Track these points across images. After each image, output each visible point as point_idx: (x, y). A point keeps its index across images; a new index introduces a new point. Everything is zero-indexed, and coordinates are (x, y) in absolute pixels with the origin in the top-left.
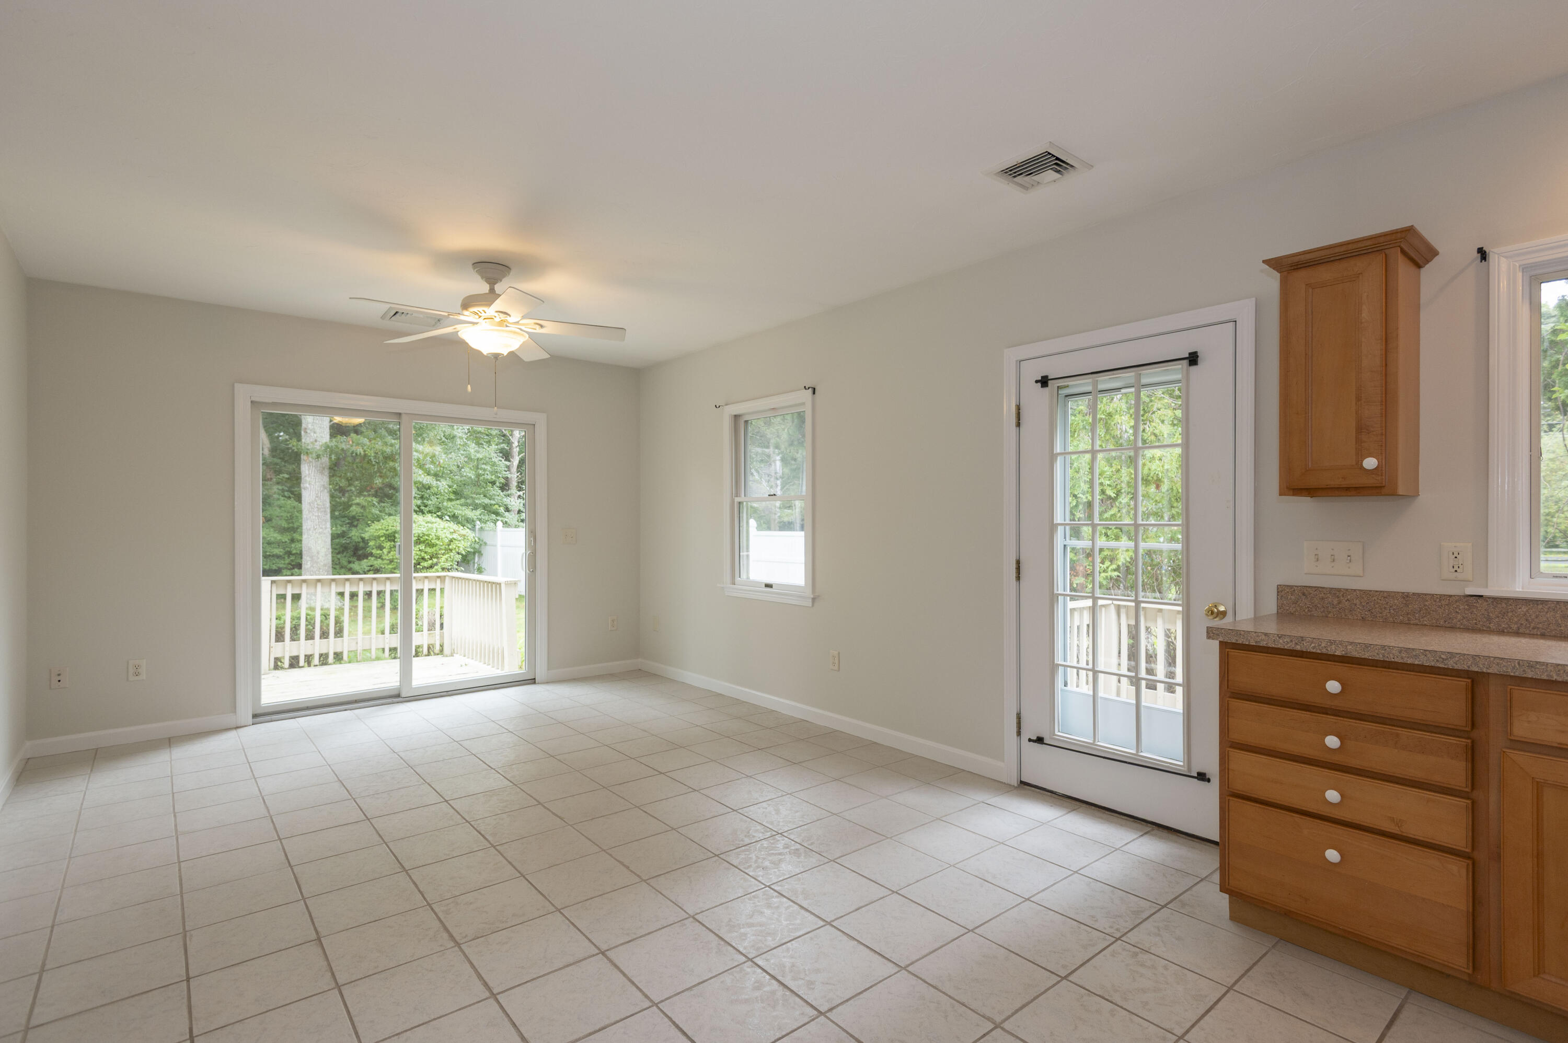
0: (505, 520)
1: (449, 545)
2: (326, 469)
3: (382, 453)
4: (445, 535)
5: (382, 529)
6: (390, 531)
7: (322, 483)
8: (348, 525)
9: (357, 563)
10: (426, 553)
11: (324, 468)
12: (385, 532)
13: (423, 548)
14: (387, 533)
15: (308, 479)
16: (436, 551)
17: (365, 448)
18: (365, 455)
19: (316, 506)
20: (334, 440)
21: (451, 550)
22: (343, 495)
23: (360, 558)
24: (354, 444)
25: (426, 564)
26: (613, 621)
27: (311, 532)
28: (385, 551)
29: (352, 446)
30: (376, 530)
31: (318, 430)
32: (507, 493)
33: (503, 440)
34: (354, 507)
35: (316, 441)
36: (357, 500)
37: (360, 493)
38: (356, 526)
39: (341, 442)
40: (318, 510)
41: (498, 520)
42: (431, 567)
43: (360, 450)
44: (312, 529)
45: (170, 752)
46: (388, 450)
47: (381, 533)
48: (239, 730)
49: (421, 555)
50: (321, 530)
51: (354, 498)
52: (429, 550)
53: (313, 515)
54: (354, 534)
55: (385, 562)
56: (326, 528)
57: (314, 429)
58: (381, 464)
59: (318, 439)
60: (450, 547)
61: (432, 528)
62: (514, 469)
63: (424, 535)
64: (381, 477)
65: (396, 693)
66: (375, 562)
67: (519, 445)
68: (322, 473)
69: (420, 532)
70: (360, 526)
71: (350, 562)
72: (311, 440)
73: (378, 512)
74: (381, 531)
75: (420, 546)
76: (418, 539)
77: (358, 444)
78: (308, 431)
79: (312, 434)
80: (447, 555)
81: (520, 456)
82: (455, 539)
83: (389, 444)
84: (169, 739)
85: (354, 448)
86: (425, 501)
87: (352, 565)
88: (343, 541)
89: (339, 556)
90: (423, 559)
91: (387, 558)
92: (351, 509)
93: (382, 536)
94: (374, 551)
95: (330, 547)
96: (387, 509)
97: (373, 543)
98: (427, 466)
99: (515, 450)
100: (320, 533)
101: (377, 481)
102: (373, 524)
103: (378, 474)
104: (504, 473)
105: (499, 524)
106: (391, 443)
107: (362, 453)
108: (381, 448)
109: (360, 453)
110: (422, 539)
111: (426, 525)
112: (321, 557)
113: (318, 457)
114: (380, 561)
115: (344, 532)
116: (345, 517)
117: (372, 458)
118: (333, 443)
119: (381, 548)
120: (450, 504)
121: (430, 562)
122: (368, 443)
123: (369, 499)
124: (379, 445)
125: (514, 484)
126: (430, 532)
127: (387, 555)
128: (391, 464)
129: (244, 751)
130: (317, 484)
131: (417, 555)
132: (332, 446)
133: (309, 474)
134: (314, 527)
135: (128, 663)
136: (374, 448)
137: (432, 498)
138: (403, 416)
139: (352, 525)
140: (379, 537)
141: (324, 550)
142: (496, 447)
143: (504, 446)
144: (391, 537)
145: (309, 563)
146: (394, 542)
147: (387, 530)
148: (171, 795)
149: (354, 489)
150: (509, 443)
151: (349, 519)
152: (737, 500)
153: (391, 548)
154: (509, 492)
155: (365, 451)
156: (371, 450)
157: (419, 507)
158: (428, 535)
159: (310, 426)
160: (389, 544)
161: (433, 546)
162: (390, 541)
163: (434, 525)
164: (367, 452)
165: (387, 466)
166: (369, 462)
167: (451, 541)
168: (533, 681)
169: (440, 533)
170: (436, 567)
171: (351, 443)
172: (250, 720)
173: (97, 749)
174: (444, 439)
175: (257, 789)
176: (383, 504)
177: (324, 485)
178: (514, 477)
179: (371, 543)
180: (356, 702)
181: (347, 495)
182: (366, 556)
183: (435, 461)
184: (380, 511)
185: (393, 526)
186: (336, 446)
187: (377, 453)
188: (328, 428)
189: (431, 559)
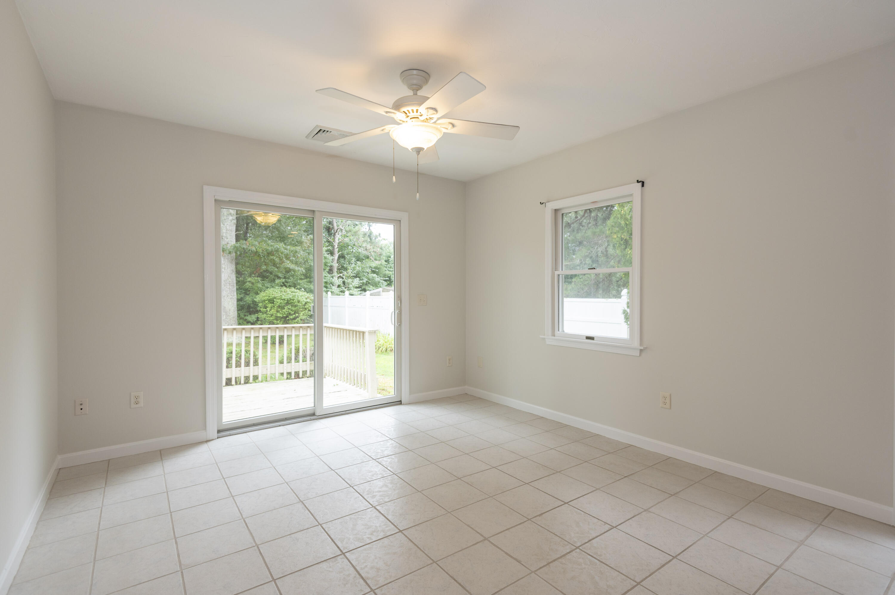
0: (333, 290)
1: (305, 306)
2: (233, 260)
3: (266, 251)
4: (303, 300)
5: (266, 296)
6: (271, 297)
7: (232, 269)
8: (244, 294)
9: (249, 316)
10: (292, 310)
11: (232, 260)
12: (268, 298)
13: (290, 307)
14: (269, 298)
15: (223, 266)
16: (297, 309)
17: (257, 247)
18: (257, 252)
19: (228, 282)
20: (239, 243)
21: (306, 309)
22: (241, 276)
23: (251, 313)
24: (250, 245)
25: (291, 317)
26: (449, 360)
27: (225, 298)
28: (268, 309)
29: (249, 246)
30: (263, 296)
31: (229, 237)
32: (332, 275)
33: (329, 244)
34: (248, 283)
35: (228, 243)
36: (249, 279)
37: (250, 276)
38: (248, 295)
39: (243, 244)
40: (229, 285)
41: (329, 291)
42: (294, 319)
43: (254, 249)
44: (226, 296)
45: (162, 463)
46: (270, 249)
47: (266, 298)
48: (210, 443)
49: (289, 312)
50: (231, 297)
51: (247, 278)
52: (293, 309)
53: (227, 287)
54: (248, 299)
55: (269, 315)
56: (234, 295)
57: (227, 236)
58: (266, 257)
59: (229, 243)
60: (306, 307)
61: (295, 295)
62: (336, 261)
63: (291, 299)
64: (265, 265)
65: (312, 412)
66: (263, 316)
67: (338, 247)
68: (231, 263)
69: (288, 298)
70: (251, 294)
71: (245, 316)
72: (225, 243)
73: (261, 286)
74: (266, 297)
75: (288, 306)
76: (288, 302)
77: (253, 245)
78: (224, 238)
79: (226, 239)
80: (304, 312)
81: (339, 254)
82: (308, 302)
83: (270, 245)
84: (160, 451)
85: (250, 248)
86: (287, 280)
87: (246, 317)
88: (241, 303)
89: (239, 312)
90: (290, 314)
91: (269, 313)
92: (246, 284)
93: (266, 300)
94: (261, 309)
95: (236, 307)
96: (266, 285)
97: (261, 305)
98: (291, 259)
99: (336, 250)
100: (231, 298)
101: (264, 268)
102: (261, 293)
103: (264, 263)
104: (331, 263)
105: (329, 293)
106: (271, 245)
107: (255, 250)
108: (265, 247)
109: (254, 251)
110: (289, 302)
111: (292, 294)
112: (231, 313)
113: (230, 253)
114: (265, 315)
115: (242, 298)
116: (242, 289)
117: (261, 253)
118: (238, 245)
119: (266, 307)
120: (301, 282)
121: (294, 316)
122: (258, 245)
123: (256, 278)
124: (264, 246)
125: (335, 270)
126: (294, 298)
127: (269, 311)
128: (272, 257)
129: (217, 465)
130: (229, 269)
131: (287, 311)
132: (238, 246)
133: (224, 263)
134: (227, 295)
135: (130, 394)
136: (262, 247)
137: (291, 278)
138: (317, 213)
139: (246, 294)
140: (265, 301)
141: (233, 308)
142: (326, 248)
143: (330, 248)
144: (271, 301)
145: (224, 316)
146: (273, 303)
147: (269, 297)
148: (169, 514)
149: (247, 273)
150: (333, 246)
151: (244, 290)
152: (557, 273)
153: (271, 307)
154: (333, 275)
155: (256, 249)
156: (260, 248)
157: (283, 283)
158: (293, 300)
159: (224, 235)
160: (270, 305)
161: (296, 306)
162: (271, 303)
163: (297, 294)
164: (258, 250)
165: (269, 258)
166: (259, 255)
167: (306, 303)
168: (400, 403)
169: (300, 298)
170: (297, 319)
171: (248, 245)
172: (216, 435)
173: (109, 460)
174: (297, 243)
175: (237, 509)
176: (263, 282)
177: (232, 270)
178: (336, 265)
179: (260, 305)
180: (286, 419)
181: (243, 276)
182: (257, 312)
183: (295, 255)
184: (262, 286)
185: (273, 294)
186: (240, 246)
187: (263, 251)
188: (235, 236)
189: (294, 314)
